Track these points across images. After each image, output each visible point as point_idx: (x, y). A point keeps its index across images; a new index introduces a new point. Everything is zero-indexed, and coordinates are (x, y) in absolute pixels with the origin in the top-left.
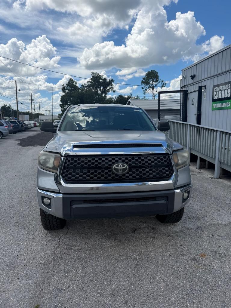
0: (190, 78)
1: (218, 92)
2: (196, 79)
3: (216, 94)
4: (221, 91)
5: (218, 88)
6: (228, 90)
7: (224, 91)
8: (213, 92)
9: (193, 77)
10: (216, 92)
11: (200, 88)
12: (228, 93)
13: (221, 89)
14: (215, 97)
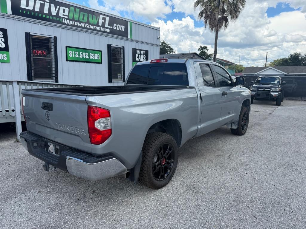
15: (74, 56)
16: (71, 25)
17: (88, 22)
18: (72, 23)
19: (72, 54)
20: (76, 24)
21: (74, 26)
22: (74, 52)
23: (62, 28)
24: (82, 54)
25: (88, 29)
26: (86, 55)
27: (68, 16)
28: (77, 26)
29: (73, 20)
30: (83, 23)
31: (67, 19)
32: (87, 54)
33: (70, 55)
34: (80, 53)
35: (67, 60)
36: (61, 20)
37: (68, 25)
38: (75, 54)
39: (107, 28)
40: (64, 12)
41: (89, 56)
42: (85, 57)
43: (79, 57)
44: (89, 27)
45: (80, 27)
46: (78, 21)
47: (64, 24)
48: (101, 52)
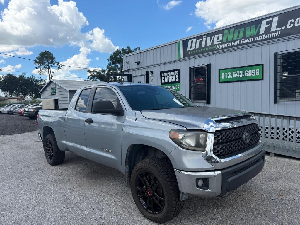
0: (136, 64)
1: (166, 77)
2: (142, 65)
3: (164, 79)
4: (170, 76)
5: (164, 74)
6: (176, 76)
7: (172, 76)
8: (161, 77)
9: (138, 63)
10: (164, 77)
11: (147, 73)
12: (176, 78)
14: (164, 81)
15: (226, 77)
16: (225, 48)
17: (245, 37)
18: (226, 45)
19: (225, 75)
20: (230, 44)
21: (228, 47)
22: (226, 74)
23: (216, 54)
24: (236, 73)
25: (244, 44)
26: (240, 74)
27: (222, 41)
28: (232, 46)
29: (227, 42)
30: (237, 40)
31: (220, 44)
32: (242, 72)
33: (223, 77)
34: (233, 72)
35: (219, 82)
36: (215, 47)
37: (222, 49)
38: (228, 75)
39: (275, 32)
40: (218, 39)
41: (244, 74)
42: (238, 77)
43: (232, 77)
44: (247, 41)
45: (234, 46)
46: (234, 41)
47: (218, 49)
48: (261, 66)
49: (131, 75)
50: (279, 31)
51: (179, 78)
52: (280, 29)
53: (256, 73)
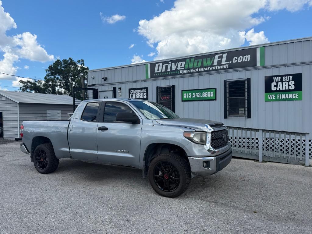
0: (103, 80)
1: (134, 94)
2: (109, 81)
3: (132, 95)
4: (138, 93)
5: (134, 91)
6: (144, 93)
7: (140, 94)
8: (130, 93)
9: (105, 79)
10: (133, 94)
11: (115, 89)
12: (144, 95)
13: (137, 92)
14: (132, 97)
15: (188, 97)
16: (187, 73)
17: (202, 66)
18: (187, 71)
19: (187, 95)
20: (191, 71)
21: (189, 73)
22: (188, 94)
23: (179, 77)
24: (195, 94)
25: (202, 72)
26: (198, 95)
27: (184, 67)
28: (192, 73)
29: (189, 69)
30: (197, 68)
31: (183, 70)
32: (200, 93)
33: (185, 97)
34: (193, 94)
35: (182, 101)
36: (179, 72)
37: (184, 74)
38: (189, 95)
39: (224, 65)
40: (181, 66)
41: (201, 95)
42: (197, 97)
43: (192, 97)
44: (203, 69)
45: (194, 72)
46: (193, 68)
47: (181, 74)
48: (215, 89)
49: (97, 89)
50: (227, 64)
51: (147, 95)
52: (228, 63)
53: (211, 94)
